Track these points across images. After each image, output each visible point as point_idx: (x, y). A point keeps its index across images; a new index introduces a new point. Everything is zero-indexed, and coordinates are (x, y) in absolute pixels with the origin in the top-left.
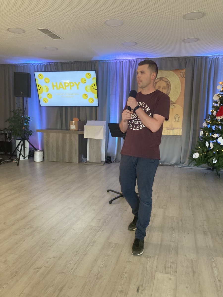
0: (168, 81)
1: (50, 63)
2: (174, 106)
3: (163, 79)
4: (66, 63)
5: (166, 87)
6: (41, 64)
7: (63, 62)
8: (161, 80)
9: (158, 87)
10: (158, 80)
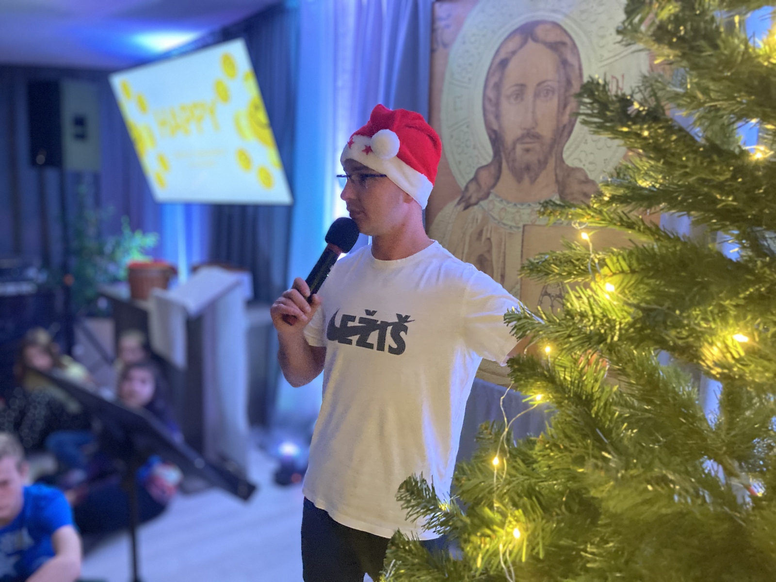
0: (567, 40)
3: (540, 31)
5: (555, 85)
8: (530, 40)
9: (514, 89)
10: (512, 46)
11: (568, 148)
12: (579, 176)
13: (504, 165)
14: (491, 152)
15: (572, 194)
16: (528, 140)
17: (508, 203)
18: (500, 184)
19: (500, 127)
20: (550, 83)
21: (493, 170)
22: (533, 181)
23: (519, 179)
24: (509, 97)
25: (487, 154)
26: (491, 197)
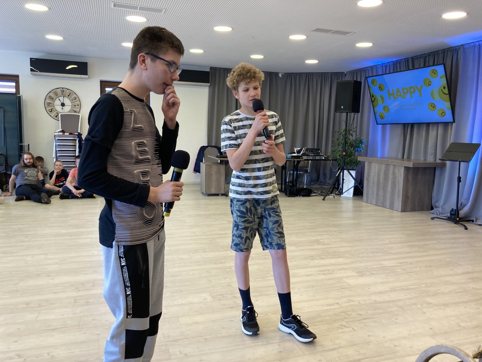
1: (400, 61)
4: (418, 57)
6: (390, 64)
7: (415, 56)
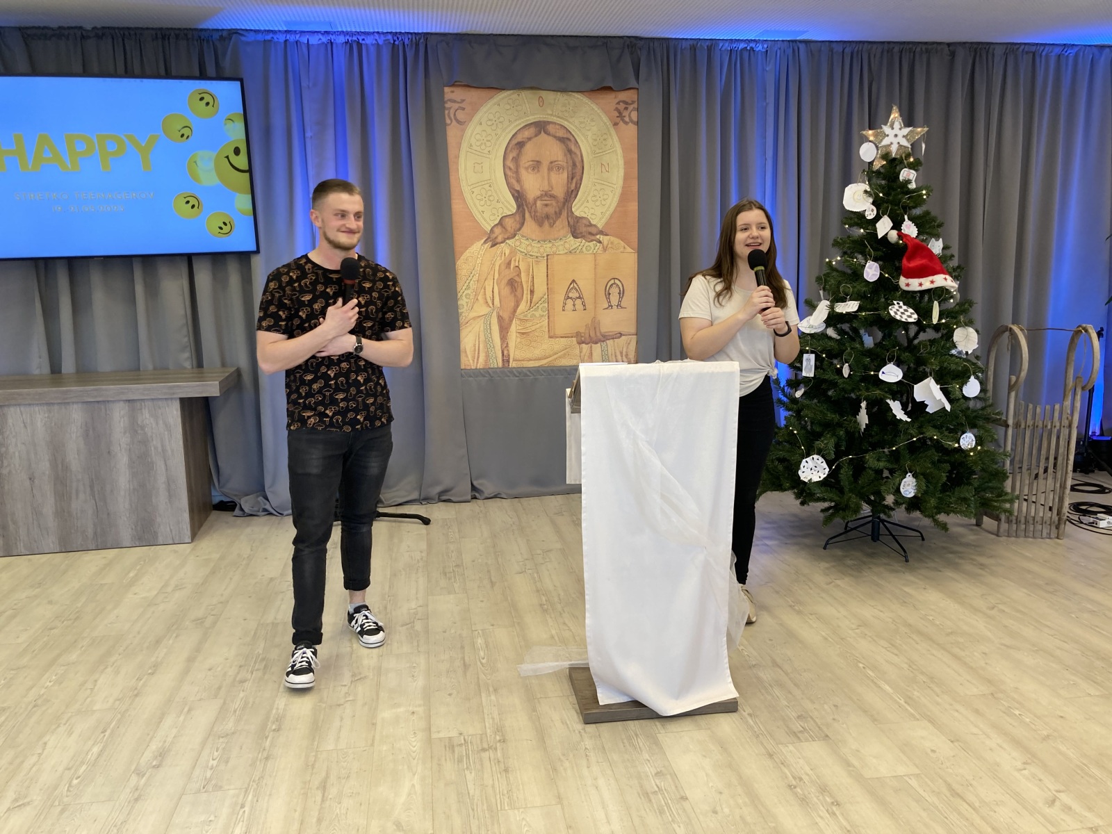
0: (570, 137)
2: (600, 242)
3: (551, 128)
5: (565, 164)
8: (542, 132)
9: (531, 163)
10: (527, 134)
11: (575, 205)
12: (584, 221)
13: (527, 215)
14: (515, 206)
15: (581, 233)
16: (546, 198)
17: (533, 240)
18: (523, 229)
19: (521, 187)
20: (560, 163)
21: (517, 217)
22: (551, 226)
23: (541, 224)
24: (527, 169)
25: (512, 207)
26: (517, 237)
